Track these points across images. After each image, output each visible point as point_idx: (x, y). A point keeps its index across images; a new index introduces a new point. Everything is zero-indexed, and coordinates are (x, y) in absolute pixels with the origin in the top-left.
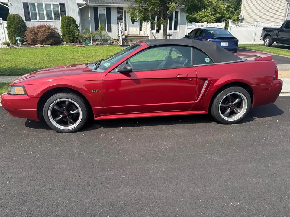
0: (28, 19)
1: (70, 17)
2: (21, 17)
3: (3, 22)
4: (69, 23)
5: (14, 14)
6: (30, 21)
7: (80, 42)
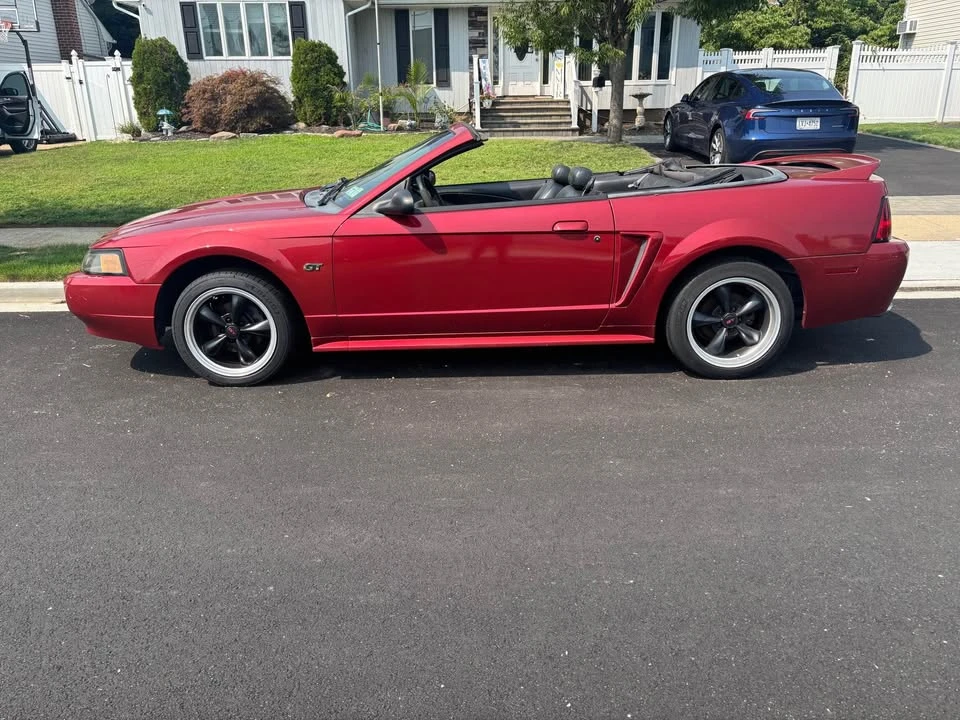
0: (195, 53)
1: (320, 45)
2: (173, 46)
3: (124, 63)
4: (316, 63)
5: (154, 38)
6: (201, 58)
7: (347, 123)
